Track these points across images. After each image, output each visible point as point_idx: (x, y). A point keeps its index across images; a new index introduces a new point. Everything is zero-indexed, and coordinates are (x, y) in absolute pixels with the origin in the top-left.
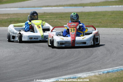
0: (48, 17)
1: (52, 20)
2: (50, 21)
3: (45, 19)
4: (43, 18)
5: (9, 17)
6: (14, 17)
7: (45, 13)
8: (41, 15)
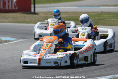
0: (105, 16)
1: (109, 20)
2: (108, 20)
3: (102, 18)
4: (101, 17)
5: (68, 15)
6: (72, 15)
7: (102, 12)
8: (99, 14)
